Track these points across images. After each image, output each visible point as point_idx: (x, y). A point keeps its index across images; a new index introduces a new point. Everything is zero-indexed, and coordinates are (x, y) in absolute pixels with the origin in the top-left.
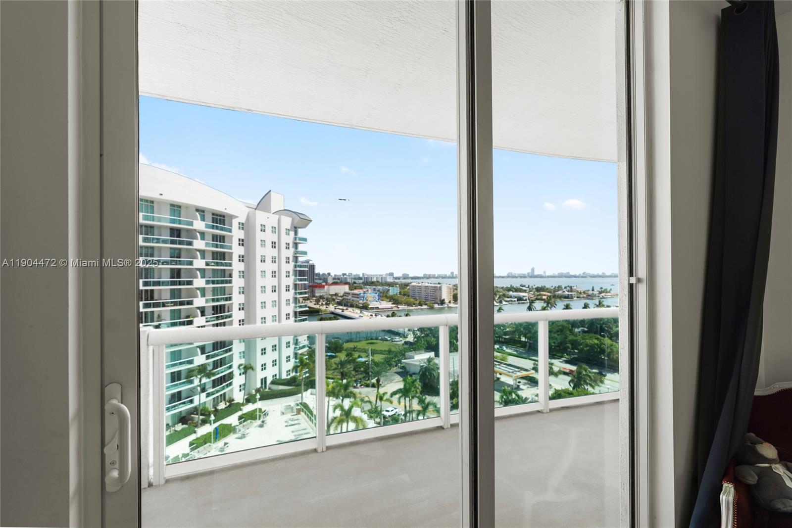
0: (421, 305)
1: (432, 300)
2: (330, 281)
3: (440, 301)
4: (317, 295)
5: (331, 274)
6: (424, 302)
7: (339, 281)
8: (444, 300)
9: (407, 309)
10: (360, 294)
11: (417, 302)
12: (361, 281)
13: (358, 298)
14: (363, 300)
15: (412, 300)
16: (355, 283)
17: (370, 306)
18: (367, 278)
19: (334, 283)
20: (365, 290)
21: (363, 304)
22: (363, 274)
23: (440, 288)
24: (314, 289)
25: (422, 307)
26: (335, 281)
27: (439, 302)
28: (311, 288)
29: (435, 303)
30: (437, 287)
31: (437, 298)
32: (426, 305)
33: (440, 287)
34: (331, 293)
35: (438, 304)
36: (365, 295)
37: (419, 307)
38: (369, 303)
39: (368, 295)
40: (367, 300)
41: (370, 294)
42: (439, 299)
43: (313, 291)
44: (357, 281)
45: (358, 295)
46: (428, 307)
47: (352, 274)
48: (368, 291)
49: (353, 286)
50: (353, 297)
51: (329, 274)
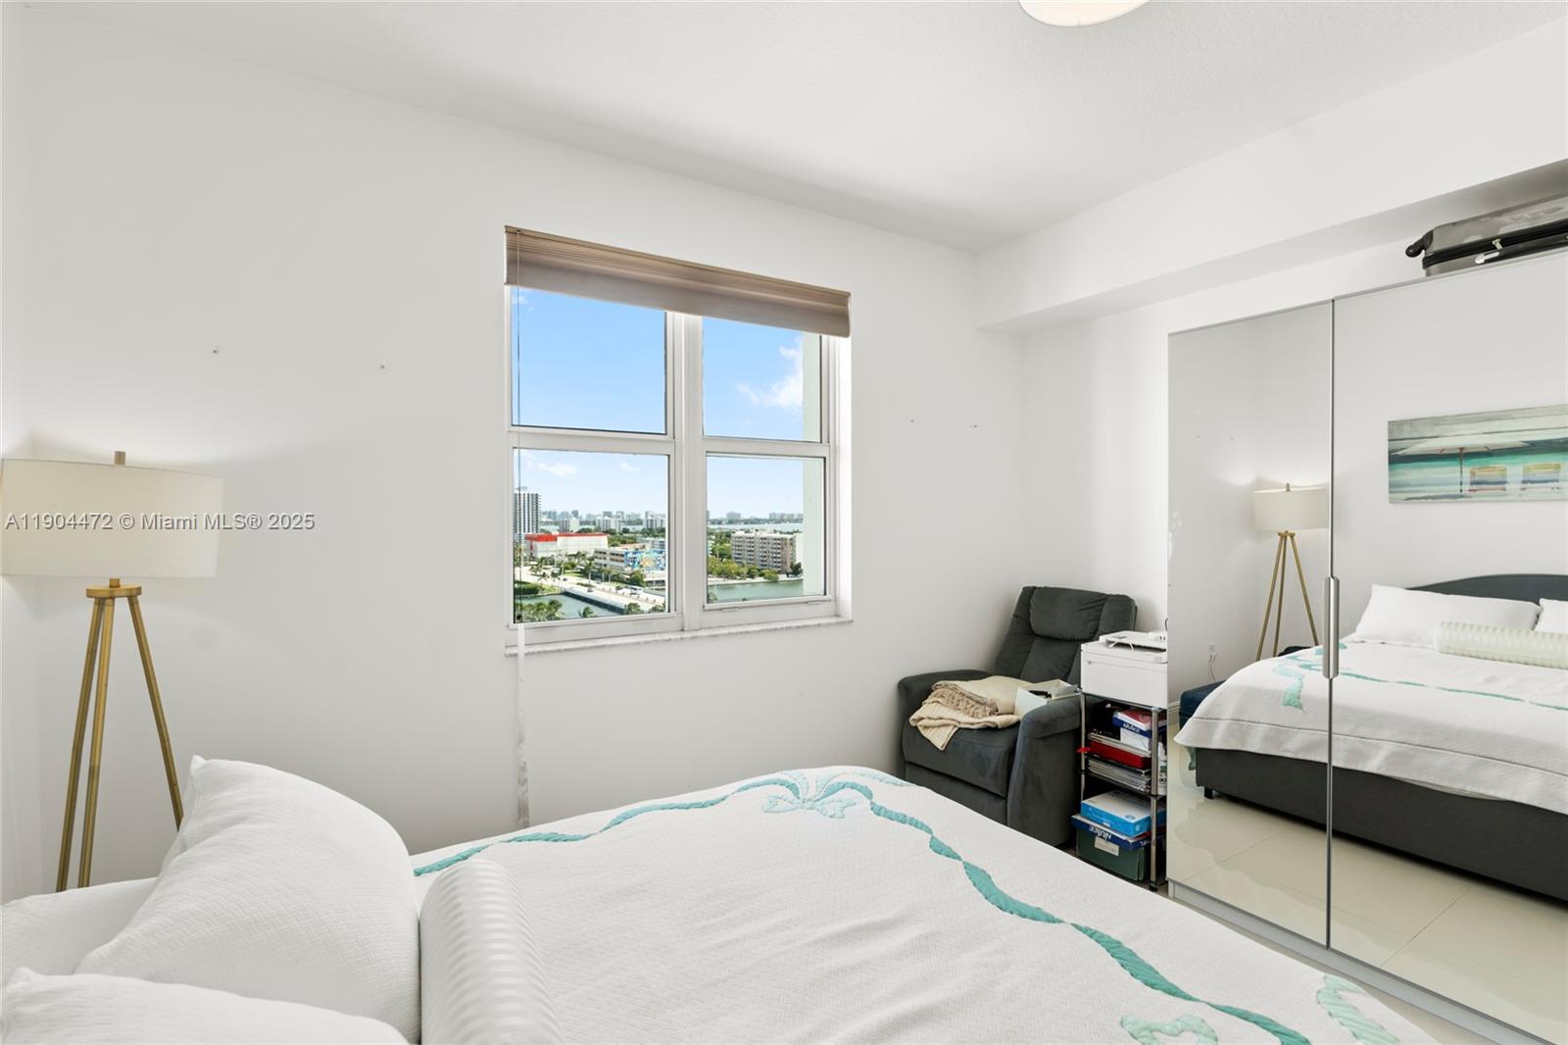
0: (752, 577)
1: (777, 567)
2: (575, 526)
3: (791, 567)
4: (540, 555)
5: (580, 514)
6: (759, 570)
7: (592, 527)
8: (799, 566)
9: (722, 583)
10: (627, 553)
11: (745, 571)
12: (640, 528)
13: (623, 561)
14: (633, 567)
15: (735, 565)
16: (626, 531)
17: (645, 580)
18: (651, 521)
19: (582, 532)
20: (637, 546)
21: (630, 575)
22: (647, 513)
23: (792, 542)
24: (534, 543)
25: (754, 581)
26: (586, 527)
27: (790, 570)
28: (529, 542)
29: (779, 572)
30: (786, 539)
31: (786, 563)
32: (761, 575)
33: (791, 539)
34: (570, 553)
35: (788, 574)
36: (638, 555)
37: (749, 580)
38: (646, 572)
39: (644, 555)
40: (641, 566)
41: (647, 553)
42: (789, 564)
43: (531, 548)
44: (630, 528)
45: (622, 555)
46: (766, 580)
47: (622, 513)
48: (644, 547)
49: (618, 537)
50: (612, 560)
51: (576, 514)
